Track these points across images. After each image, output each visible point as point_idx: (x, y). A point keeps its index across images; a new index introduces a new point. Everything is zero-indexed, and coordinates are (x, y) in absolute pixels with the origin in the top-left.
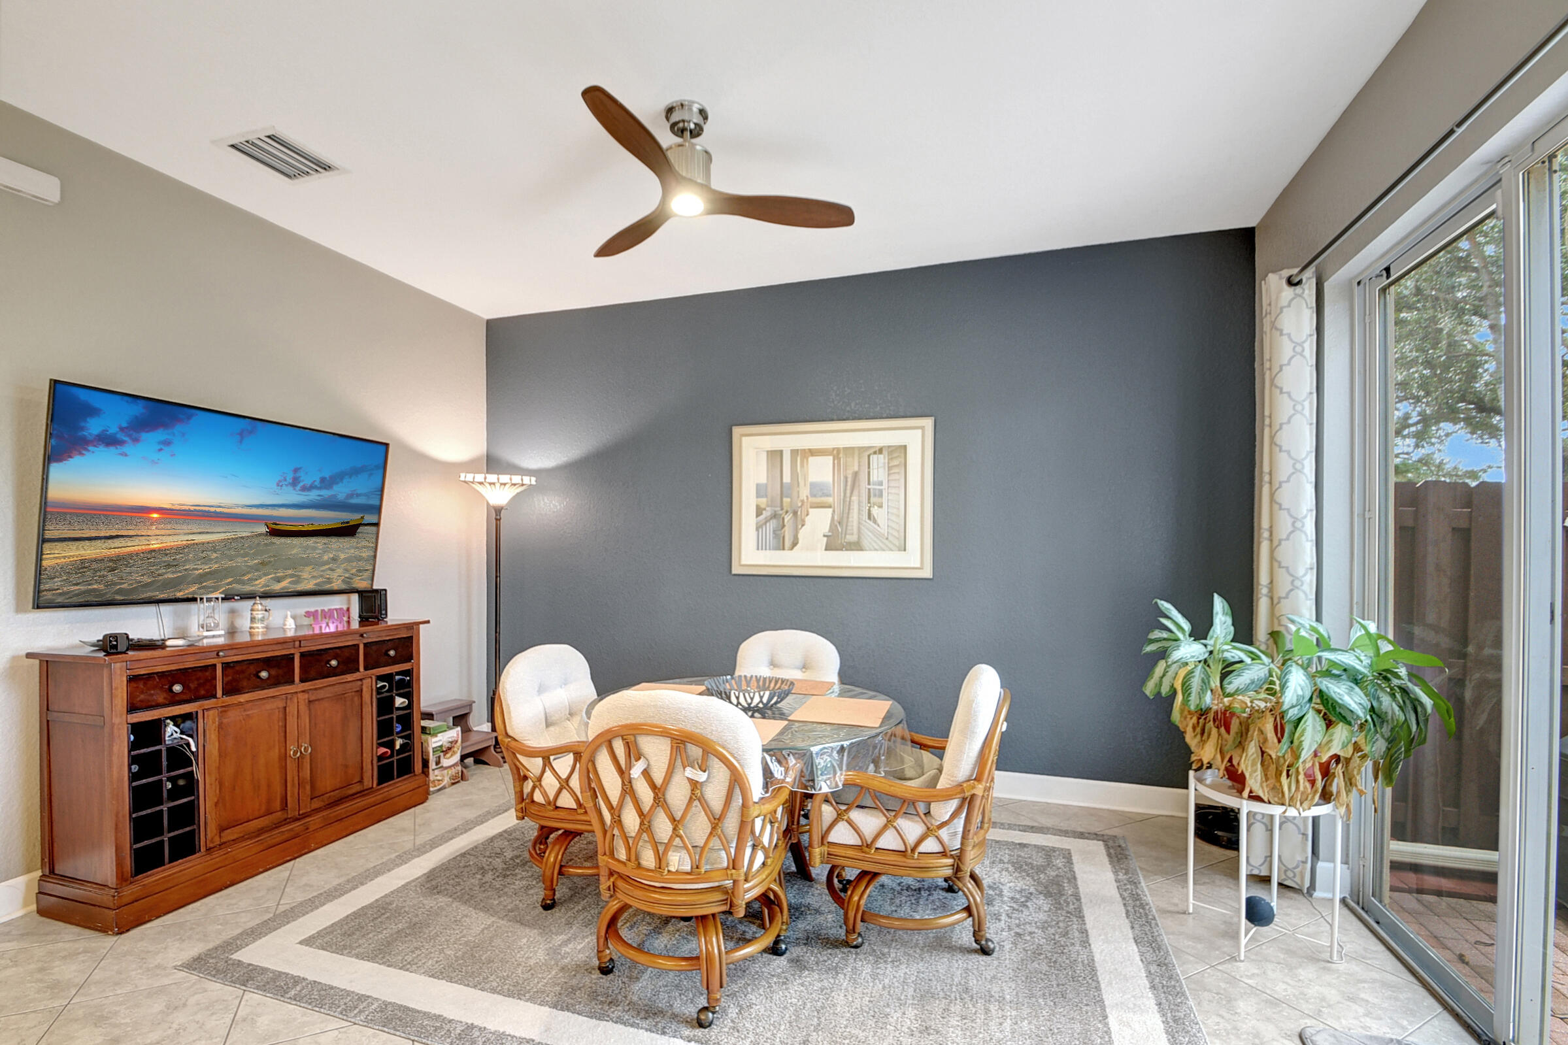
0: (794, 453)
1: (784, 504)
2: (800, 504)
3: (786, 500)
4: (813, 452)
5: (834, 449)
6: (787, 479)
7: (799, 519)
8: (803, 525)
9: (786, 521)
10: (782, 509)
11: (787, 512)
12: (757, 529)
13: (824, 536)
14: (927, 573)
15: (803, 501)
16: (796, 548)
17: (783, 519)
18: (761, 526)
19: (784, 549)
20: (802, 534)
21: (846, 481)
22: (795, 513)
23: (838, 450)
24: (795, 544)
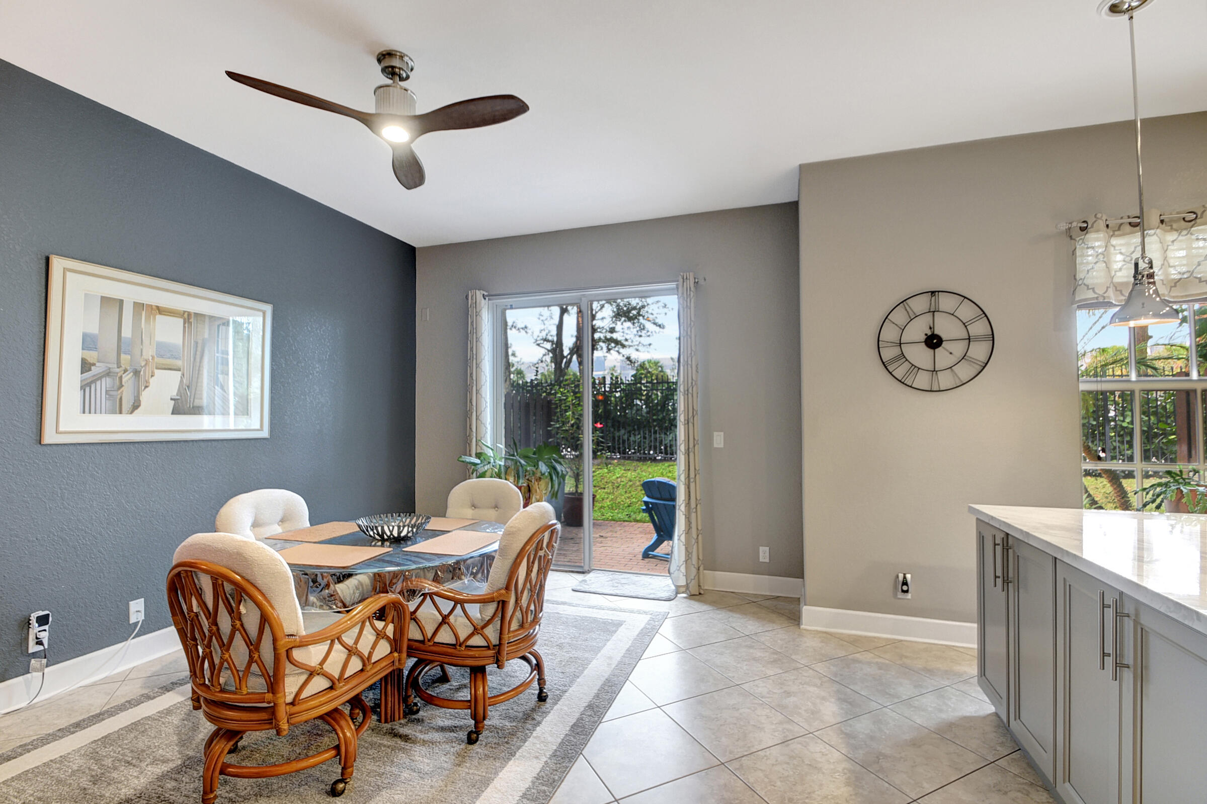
0: (139, 307)
1: (122, 362)
2: (143, 364)
3: (124, 358)
4: (160, 310)
5: (185, 312)
6: (127, 332)
7: (142, 379)
8: (146, 387)
9: (124, 380)
10: (119, 366)
11: (125, 371)
12: (83, 388)
13: (171, 399)
14: (265, 434)
15: (147, 361)
16: (136, 411)
17: (121, 378)
18: (89, 385)
19: (121, 413)
20: (145, 396)
21: (197, 347)
22: (136, 373)
23: (189, 314)
24: (136, 406)
